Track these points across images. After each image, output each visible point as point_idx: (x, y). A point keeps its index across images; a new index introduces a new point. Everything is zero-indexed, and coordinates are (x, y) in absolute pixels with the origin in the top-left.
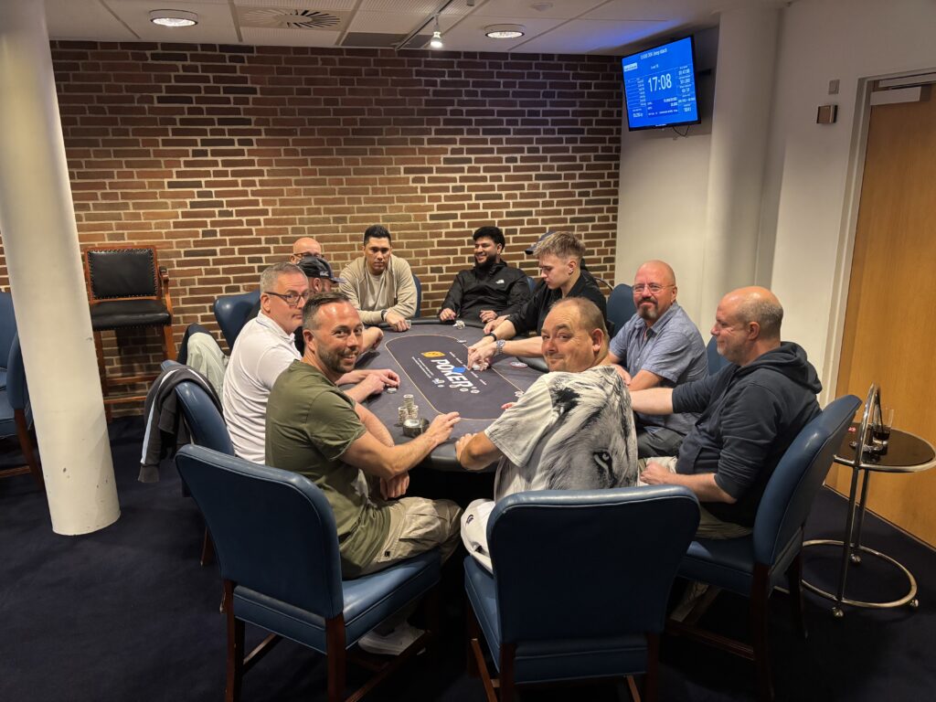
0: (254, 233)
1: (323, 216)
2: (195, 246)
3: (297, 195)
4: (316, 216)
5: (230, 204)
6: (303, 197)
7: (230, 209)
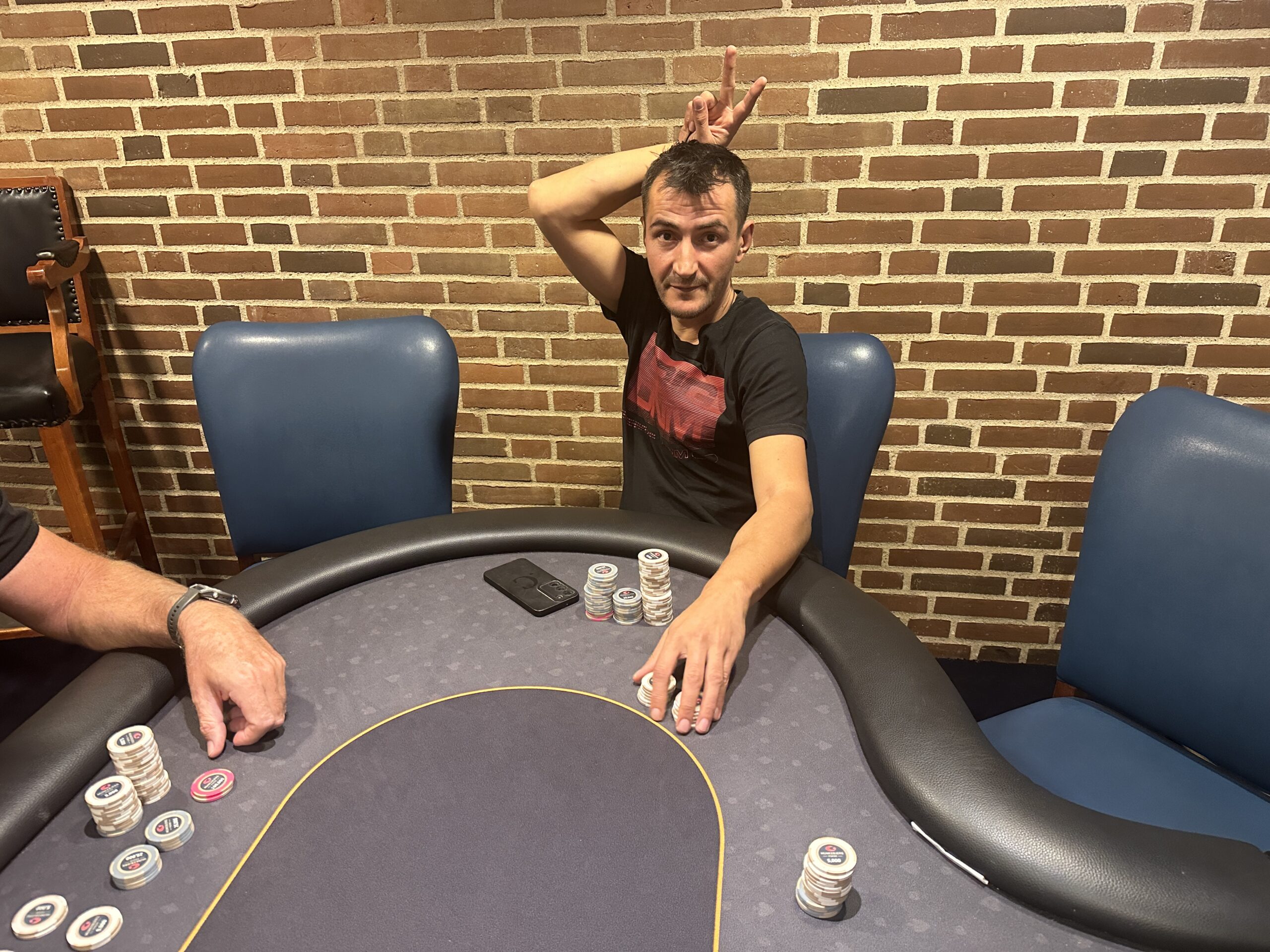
0: (261, 150)
1: (456, 95)
2: (112, 187)
3: (373, 21)
4: (437, 96)
5: (187, 53)
6: (391, 28)
7: (188, 71)
